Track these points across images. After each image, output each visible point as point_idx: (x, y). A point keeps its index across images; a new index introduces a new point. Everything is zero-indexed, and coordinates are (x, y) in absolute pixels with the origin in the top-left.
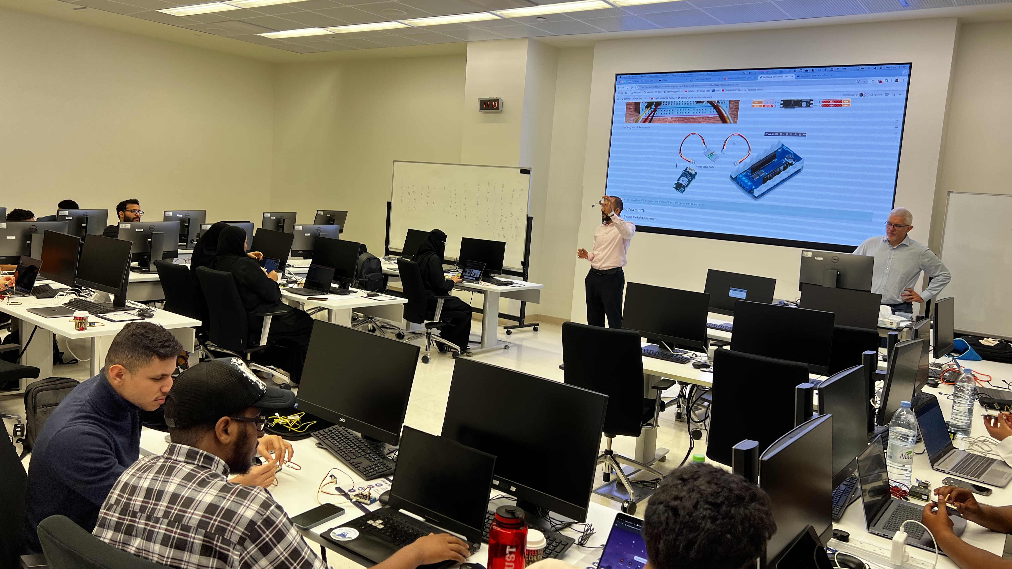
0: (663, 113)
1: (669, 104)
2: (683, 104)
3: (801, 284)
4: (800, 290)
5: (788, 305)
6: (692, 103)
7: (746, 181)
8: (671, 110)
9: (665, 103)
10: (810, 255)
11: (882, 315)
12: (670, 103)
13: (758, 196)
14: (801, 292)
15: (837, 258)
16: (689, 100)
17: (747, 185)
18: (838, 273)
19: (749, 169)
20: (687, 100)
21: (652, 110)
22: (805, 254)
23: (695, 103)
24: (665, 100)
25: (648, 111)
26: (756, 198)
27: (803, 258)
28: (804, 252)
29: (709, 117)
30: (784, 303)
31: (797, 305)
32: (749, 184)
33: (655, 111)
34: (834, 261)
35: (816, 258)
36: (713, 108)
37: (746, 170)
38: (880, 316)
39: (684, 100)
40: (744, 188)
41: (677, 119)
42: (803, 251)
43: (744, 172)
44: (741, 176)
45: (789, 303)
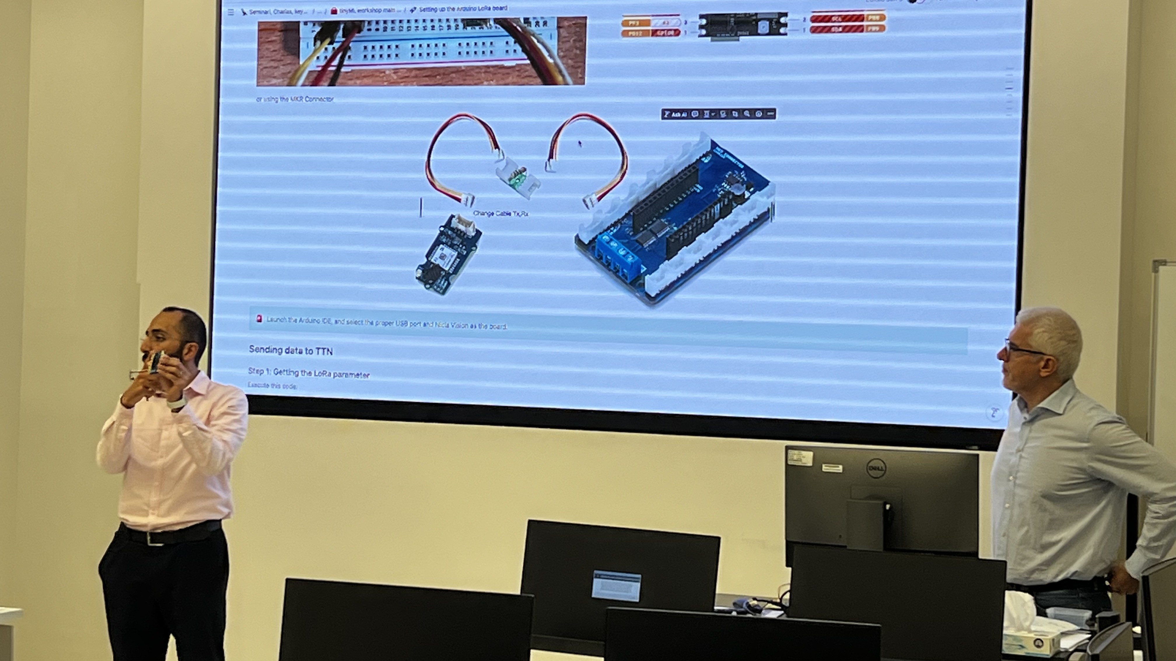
0: (369, 57)
1: (385, 29)
2: (425, 28)
3: (790, 546)
4: (787, 566)
5: (760, 611)
6: (453, 25)
7: (622, 253)
8: (393, 44)
9: (373, 26)
10: (807, 458)
11: (1012, 620)
12: (389, 25)
13: (657, 295)
14: (790, 569)
15: (880, 464)
16: (444, 16)
17: (624, 264)
18: (888, 507)
19: (627, 215)
20: (436, 16)
21: (336, 45)
22: (795, 457)
23: (461, 25)
24: (373, 17)
25: (327, 50)
26: (653, 300)
27: (788, 467)
28: (790, 452)
29: (503, 67)
30: (749, 606)
31: (783, 608)
32: (630, 259)
33: (344, 49)
34: (873, 473)
35: (825, 468)
36: (511, 40)
37: (619, 221)
38: (1006, 624)
39: (428, 16)
40: (616, 272)
41: (414, 73)
42: (788, 448)
43: (614, 225)
44: (606, 238)
45: (762, 604)
